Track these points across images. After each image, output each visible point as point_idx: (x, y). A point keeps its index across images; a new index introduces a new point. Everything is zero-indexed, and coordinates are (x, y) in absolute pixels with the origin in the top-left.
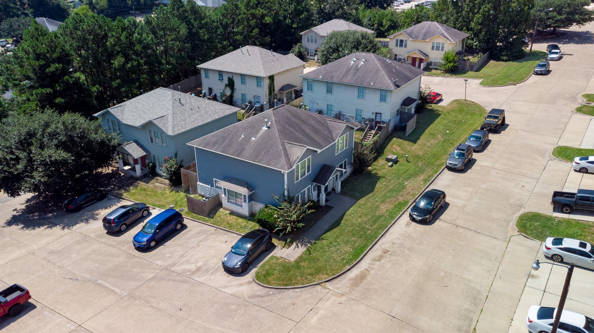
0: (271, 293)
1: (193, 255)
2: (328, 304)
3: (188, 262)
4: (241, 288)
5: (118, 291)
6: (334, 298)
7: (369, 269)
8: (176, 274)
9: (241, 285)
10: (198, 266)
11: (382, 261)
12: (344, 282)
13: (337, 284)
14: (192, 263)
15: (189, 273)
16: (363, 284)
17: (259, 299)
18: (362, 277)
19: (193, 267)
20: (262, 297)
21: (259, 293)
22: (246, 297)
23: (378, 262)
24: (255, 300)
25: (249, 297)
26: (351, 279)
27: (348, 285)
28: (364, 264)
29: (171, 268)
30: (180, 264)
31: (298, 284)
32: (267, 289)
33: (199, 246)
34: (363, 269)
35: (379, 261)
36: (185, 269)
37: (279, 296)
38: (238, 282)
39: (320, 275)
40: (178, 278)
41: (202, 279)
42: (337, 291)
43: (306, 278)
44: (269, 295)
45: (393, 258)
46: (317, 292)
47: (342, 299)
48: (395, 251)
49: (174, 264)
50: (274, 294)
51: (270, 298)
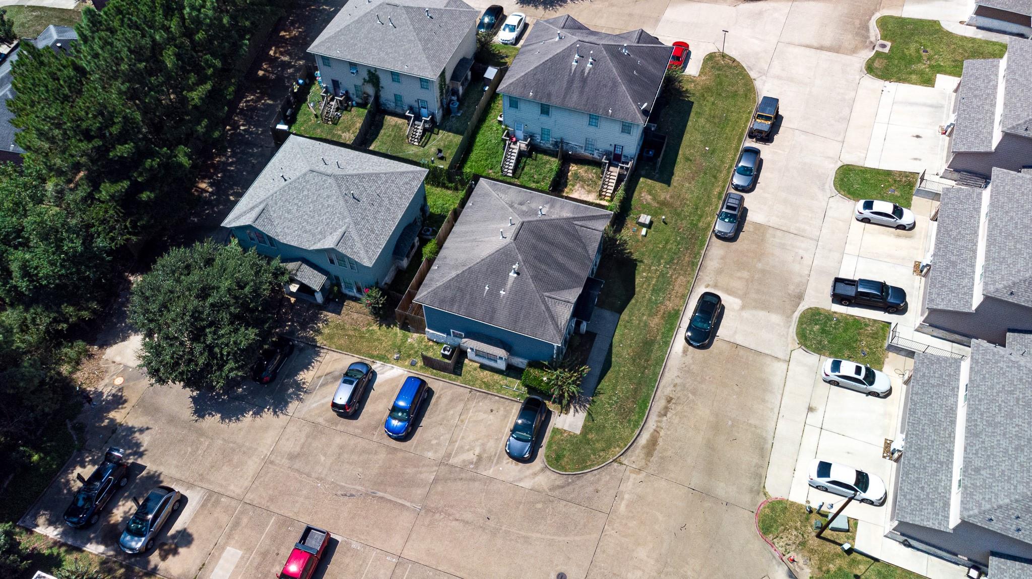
0: (570, 481)
1: (463, 438)
2: (630, 484)
3: (461, 449)
4: (537, 479)
5: (408, 504)
6: (633, 476)
7: (658, 429)
8: (458, 469)
9: (535, 474)
10: (477, 453)
11: (669, 415)
12: (637, 452)
13: (632, 456)
14: (468, 450)
15: (472, 466)
16: (656, 452)
17: (561, 490)
18: (653, 442)
19: (471, 456)
20: (563, 487)
21: (558, 483)
22: (547, 490)
23: (665, 418)
24: (557, 493)
25: (550, 490)
26: (643, 447)
27: (642, 455)
28: (652, 424)
29: (447, 461)
30: (456, 454)
31: (593, 465)
32: (565, 476)
33: (462, 421)
34: (652, 431)
35: (665, 415)
36: (464, 461)
37: (579, 483)
38: (530, 471)
39: (612, 449)
40: (463, 475)
41: (490, 472)
42: (634, 466)
43: (600, 456)
44: (569, 484)
45: (679, 408)
46: (615, 470)
47: (642, 475)
48: (678, 398)
49: (449, 456)
50: (573, 481)
51: (571, 487)
